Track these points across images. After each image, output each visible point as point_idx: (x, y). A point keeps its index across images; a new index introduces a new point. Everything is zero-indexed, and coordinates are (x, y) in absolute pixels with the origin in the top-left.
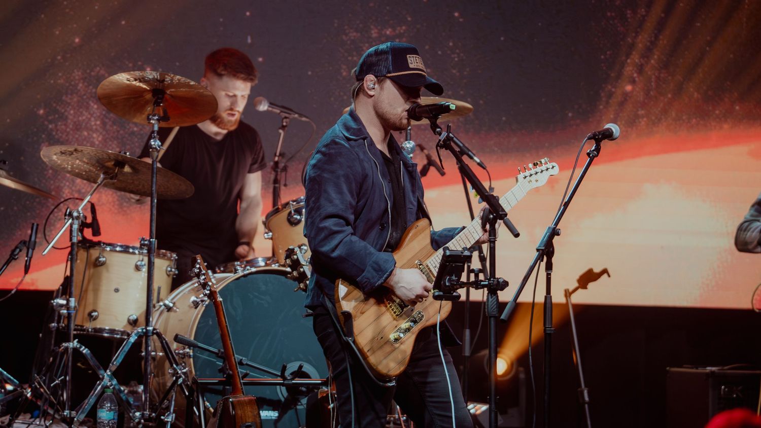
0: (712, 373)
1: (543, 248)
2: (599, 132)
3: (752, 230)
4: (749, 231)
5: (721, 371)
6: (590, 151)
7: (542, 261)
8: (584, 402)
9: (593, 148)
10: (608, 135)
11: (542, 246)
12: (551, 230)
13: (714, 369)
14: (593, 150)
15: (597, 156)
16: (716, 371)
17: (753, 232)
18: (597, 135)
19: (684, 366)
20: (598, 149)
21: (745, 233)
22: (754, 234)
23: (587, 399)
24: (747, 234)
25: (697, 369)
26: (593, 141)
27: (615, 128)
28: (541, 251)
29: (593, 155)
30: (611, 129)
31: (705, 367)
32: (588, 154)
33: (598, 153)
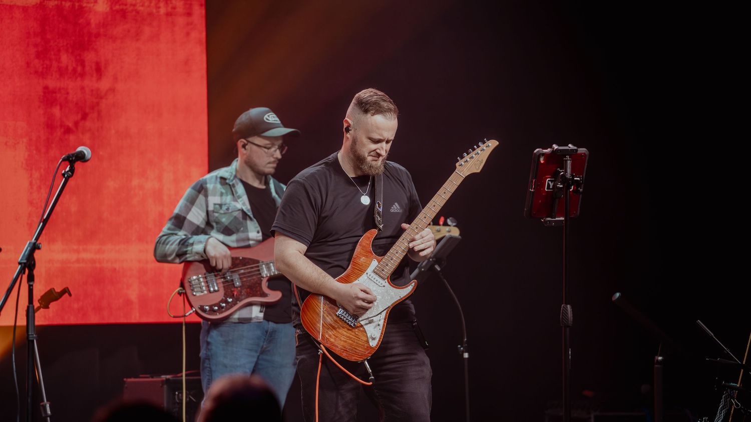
0: (167, 380)
1: (25, 261)
2: (73, 155)
3: (171, 243)
4: (167, 244)
5: (175, 378)
6: (65, 172)
7: (24, 273)
8: (47, 416)
9: (68, 169)
10: (81, 157)
11: (24, 258)
12: (32, 245)
13: (168, 377)
14: (68, 171)
15: (72, 176)
16: (171, 379)
17: (172, 245)
18: (71, 157)
19: (141, 376)
20: (72, 170)
21: (164, 246)
22: (173, 246)
23: (49, 412)
24: (166, 247)
25: (152, 377)
26: (67, 163)
27: (86, 151)
28: (23, 265)
29: (67, 176)
30: (83, 152)
31: (160, 376)
32: (63, 175)
33: (73, 173)
